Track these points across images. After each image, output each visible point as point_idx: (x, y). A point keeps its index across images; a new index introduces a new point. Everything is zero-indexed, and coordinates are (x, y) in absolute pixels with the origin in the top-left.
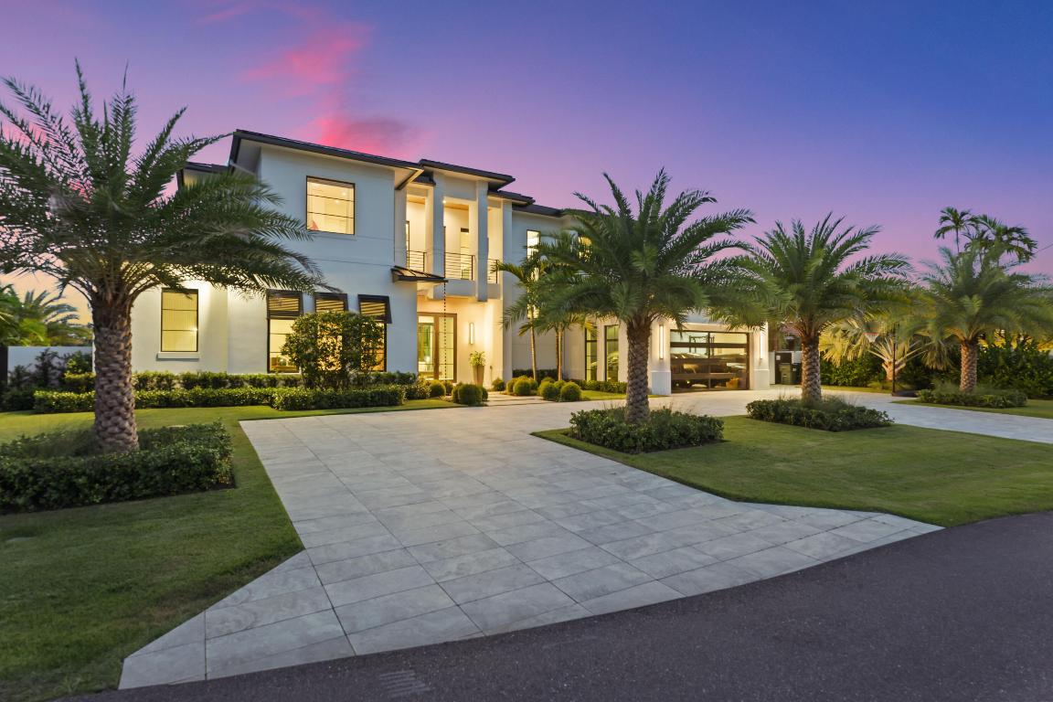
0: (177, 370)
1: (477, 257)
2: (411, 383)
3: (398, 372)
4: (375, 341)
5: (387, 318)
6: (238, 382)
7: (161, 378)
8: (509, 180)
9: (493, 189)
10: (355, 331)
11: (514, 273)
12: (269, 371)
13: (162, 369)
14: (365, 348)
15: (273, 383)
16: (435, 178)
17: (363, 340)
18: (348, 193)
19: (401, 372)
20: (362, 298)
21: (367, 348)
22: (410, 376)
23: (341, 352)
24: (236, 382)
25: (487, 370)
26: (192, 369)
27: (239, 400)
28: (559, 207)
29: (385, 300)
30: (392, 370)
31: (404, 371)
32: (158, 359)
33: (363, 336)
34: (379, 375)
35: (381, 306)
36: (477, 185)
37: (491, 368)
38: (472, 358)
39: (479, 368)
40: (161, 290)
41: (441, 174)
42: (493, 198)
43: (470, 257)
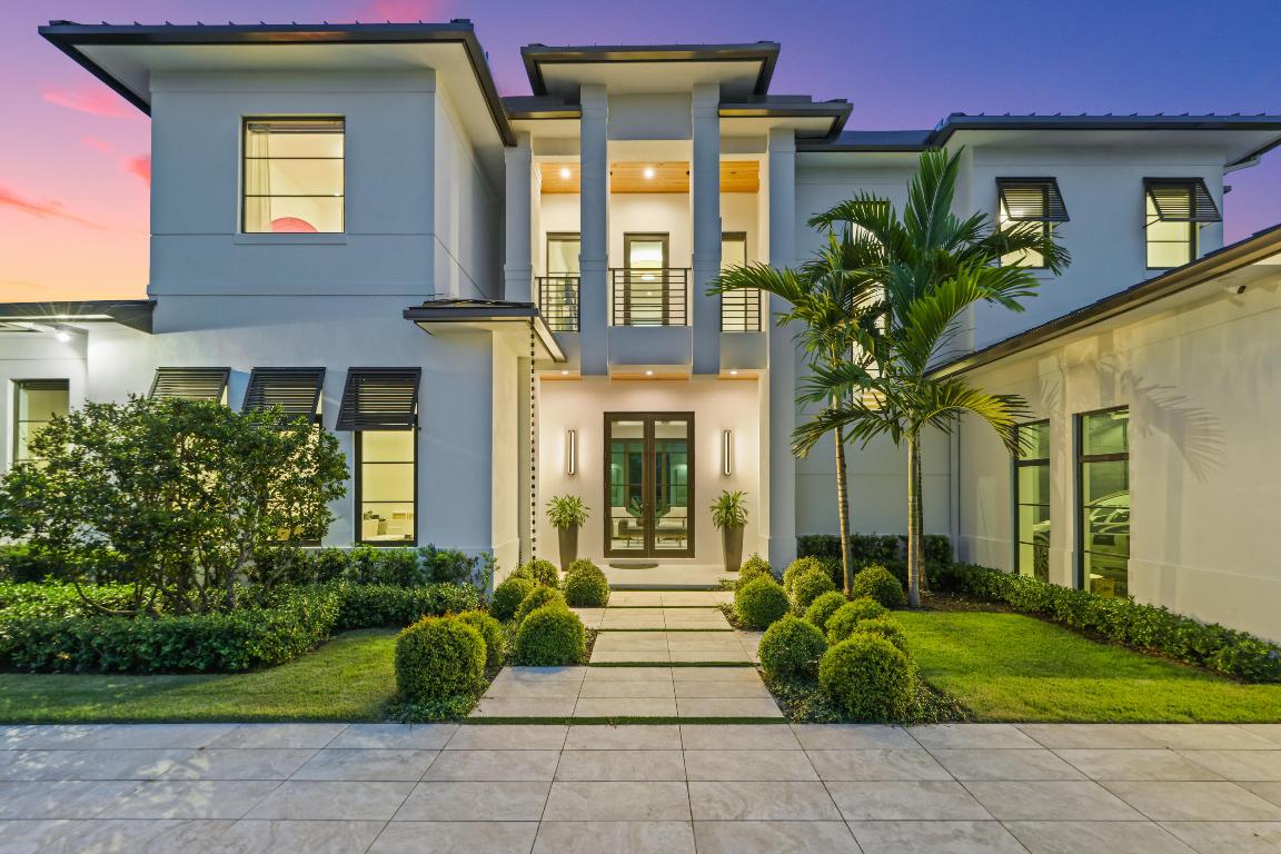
1: (693, 269)
16: (584, 97)
20: (361, 378)
29: (410, 377)
40: (11, 386)
41: (599, 86)
42: (737, 124)
43: (682, 273)
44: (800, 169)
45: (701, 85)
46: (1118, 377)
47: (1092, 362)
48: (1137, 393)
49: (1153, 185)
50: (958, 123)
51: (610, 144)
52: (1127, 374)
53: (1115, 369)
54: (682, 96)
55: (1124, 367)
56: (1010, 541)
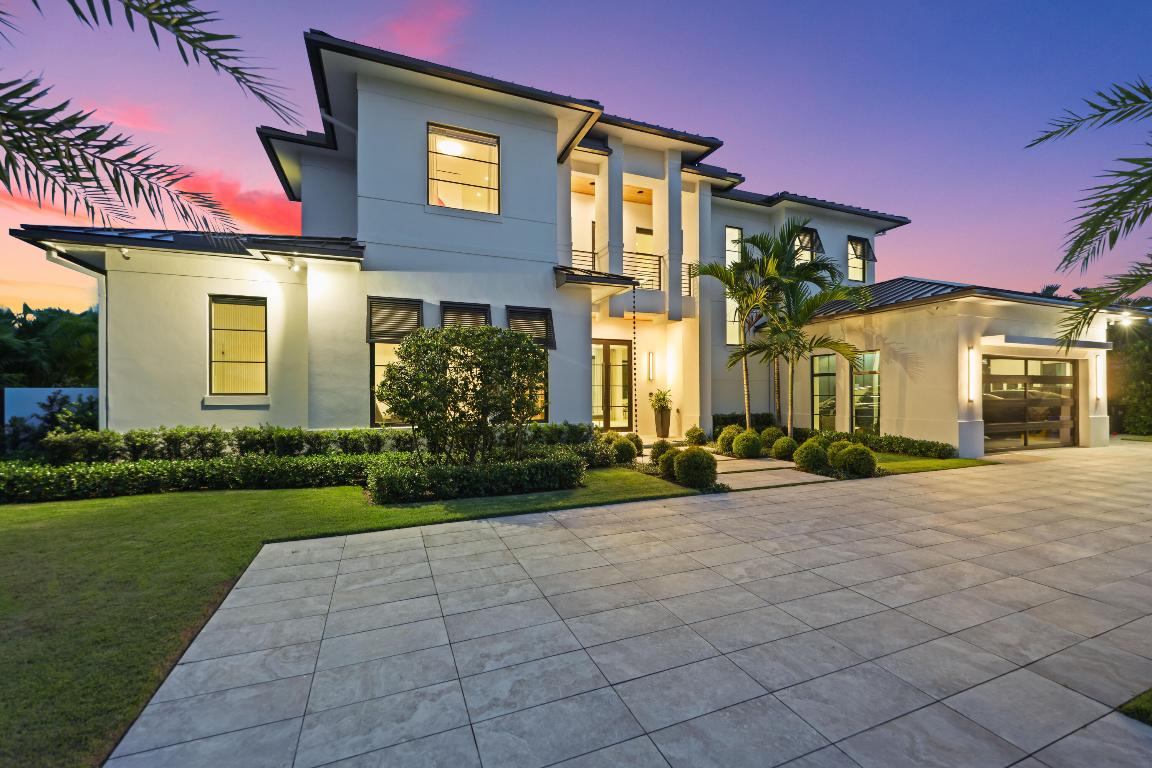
0: (228, 424)
1: (667, 257)
2: (586, 439)
3: (566, 424)
4: (532, 376)
5: (549, 342)
6: (320, 444)
7: (203, 438)
8: (714, 145)
9: (690, 161)
10: (501, 358)
11: (721, 278)
12: (373, 424)
13: (206, 423)
14: (517, 389)
15: (376, 445)
16: (611, 144)
17: (514, 375)
18: (490, 154)
19: (571, 423)
20: (513, 312)
21: (520, 388)
22: (583, 430)
23: (478, 394)
24: (317, 444)
25: (673, 415)
26: (252, 422)
27: (315, 476)
28: (770, 194)
29: (545, 314)
30: (556, 420)
31: (573, 422)
32: (205, 407)
33: (514, 369)
34: (539, 429)
35: (540, 324)
36: (667, 155)
37: (678, 411)
38: (653, 398)
39: (662, 412)
40: (208, 298)
41: (619, 139)
42: (687, 176)
43: (657, 258)
44: (714, 205)
45: (672, 151)
46: (874, 336)
47: (861, 329)
48: (884, 344)
49: (852, 239)
50: (784, 196)
51: (624, 174)
52: (880, 336)
53: (874, 333)
54: (660, 153)
55: (877, 333)
56: (809, 414)
